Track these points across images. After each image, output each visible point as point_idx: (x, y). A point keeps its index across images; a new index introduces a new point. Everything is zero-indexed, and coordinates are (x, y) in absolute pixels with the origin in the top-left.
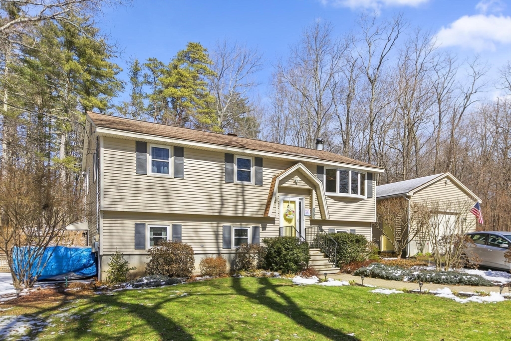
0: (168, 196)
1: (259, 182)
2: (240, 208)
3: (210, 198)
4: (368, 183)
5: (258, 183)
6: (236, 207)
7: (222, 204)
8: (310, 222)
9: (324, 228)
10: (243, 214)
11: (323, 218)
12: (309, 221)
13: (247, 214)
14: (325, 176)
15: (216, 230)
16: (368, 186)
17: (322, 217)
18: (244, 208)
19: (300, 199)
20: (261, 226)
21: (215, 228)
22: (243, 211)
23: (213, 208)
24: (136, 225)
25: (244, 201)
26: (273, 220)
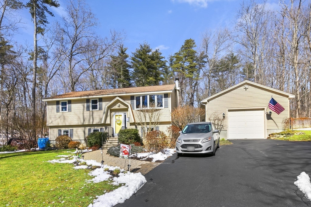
0: (64, 119)
1: (101, 109)
2: (91, 121)
3: (79, 118)
4: (165, 100)
6: (89, 120)
7: (84, 120)
8: (130, 124)
10: (93, 123)
13: (94, 123)
14: (135, 101)
15: (84, 131)
16: (165, 101)
18: (93, 121)
19: (124, 114)
20: (104, 128)
21: (83, 129)
22: (93, 122)
24: (59, 130)
25: (93, 118)
26: (110, 125)
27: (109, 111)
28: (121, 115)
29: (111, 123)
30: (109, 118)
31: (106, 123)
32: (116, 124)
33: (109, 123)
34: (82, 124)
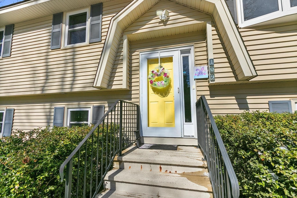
1: (96, 37)
2: (68, 80)
5: (94, 40)
7: (47, 79)
9: (250, 100)
10: (71, 88)
11: (240, 78)
12: (208, 88)
13: (78, 87)
15: (48, 114)
17: (236, 77)
18: (74, 81)
19: (182, 52)
20: (106, 105)
21: (48, 110)
22: (73, 84)
23: (36, 85)
26: (126, 93)
27: (125, 42)
28: (170, 59)
29: (130, 87)
30: (123, 69)
31: (114, 87)
32: (151, 90)
33: (124, 86)
34: (39, 93)
